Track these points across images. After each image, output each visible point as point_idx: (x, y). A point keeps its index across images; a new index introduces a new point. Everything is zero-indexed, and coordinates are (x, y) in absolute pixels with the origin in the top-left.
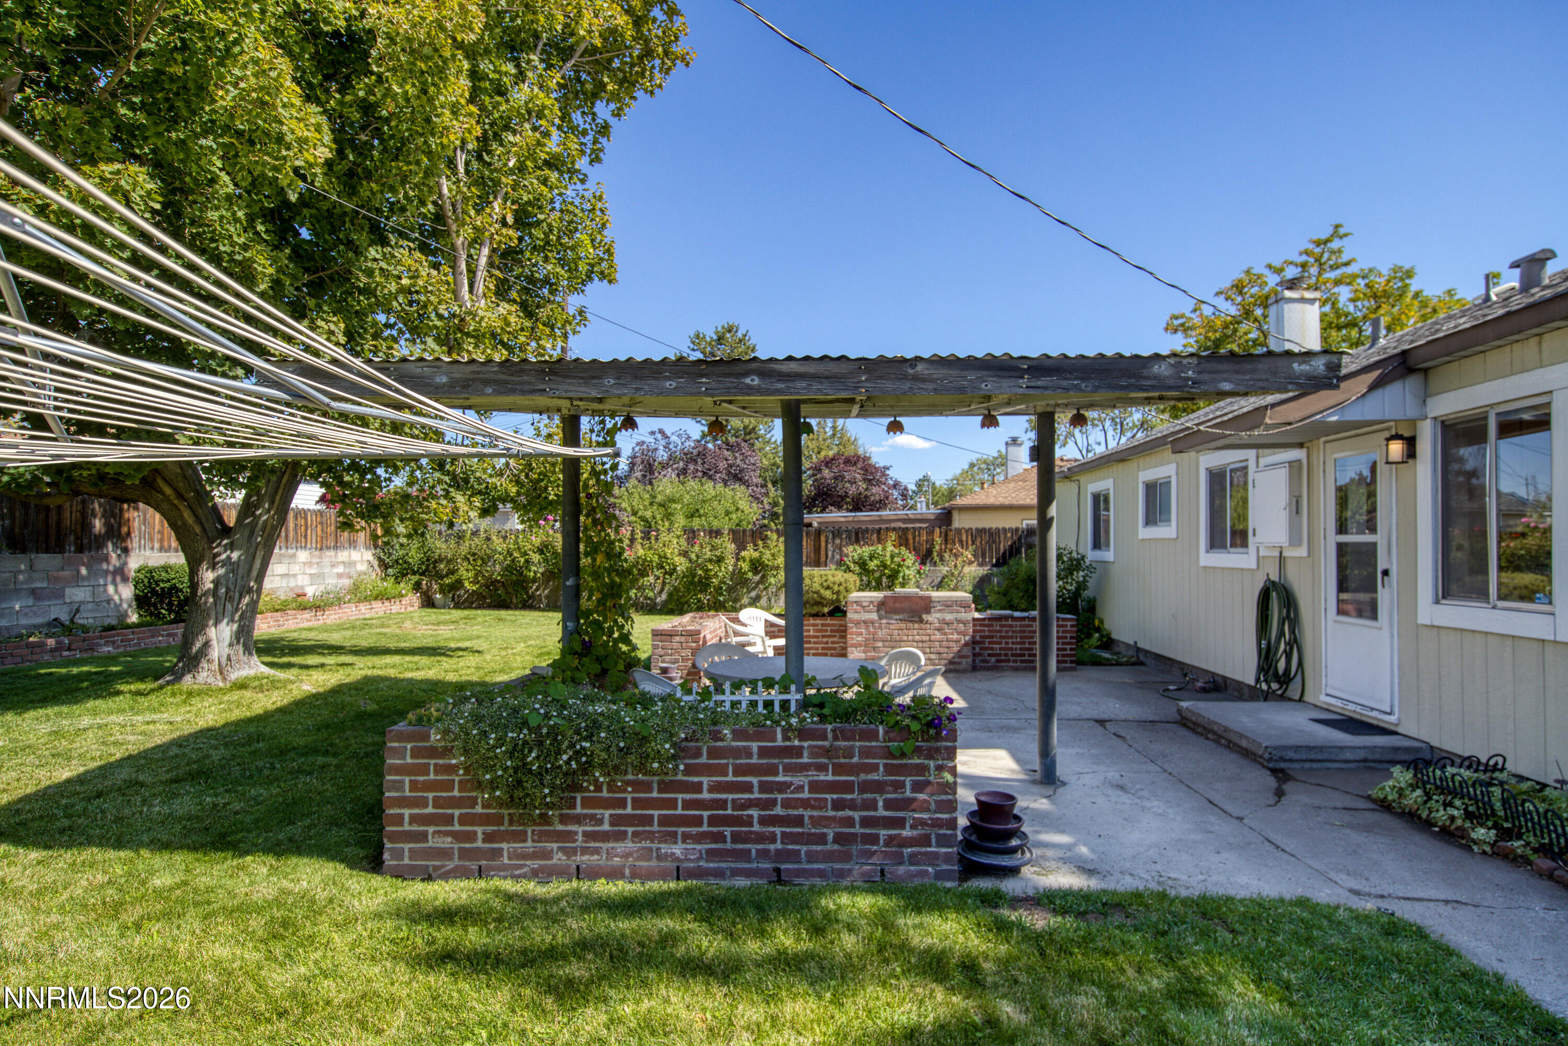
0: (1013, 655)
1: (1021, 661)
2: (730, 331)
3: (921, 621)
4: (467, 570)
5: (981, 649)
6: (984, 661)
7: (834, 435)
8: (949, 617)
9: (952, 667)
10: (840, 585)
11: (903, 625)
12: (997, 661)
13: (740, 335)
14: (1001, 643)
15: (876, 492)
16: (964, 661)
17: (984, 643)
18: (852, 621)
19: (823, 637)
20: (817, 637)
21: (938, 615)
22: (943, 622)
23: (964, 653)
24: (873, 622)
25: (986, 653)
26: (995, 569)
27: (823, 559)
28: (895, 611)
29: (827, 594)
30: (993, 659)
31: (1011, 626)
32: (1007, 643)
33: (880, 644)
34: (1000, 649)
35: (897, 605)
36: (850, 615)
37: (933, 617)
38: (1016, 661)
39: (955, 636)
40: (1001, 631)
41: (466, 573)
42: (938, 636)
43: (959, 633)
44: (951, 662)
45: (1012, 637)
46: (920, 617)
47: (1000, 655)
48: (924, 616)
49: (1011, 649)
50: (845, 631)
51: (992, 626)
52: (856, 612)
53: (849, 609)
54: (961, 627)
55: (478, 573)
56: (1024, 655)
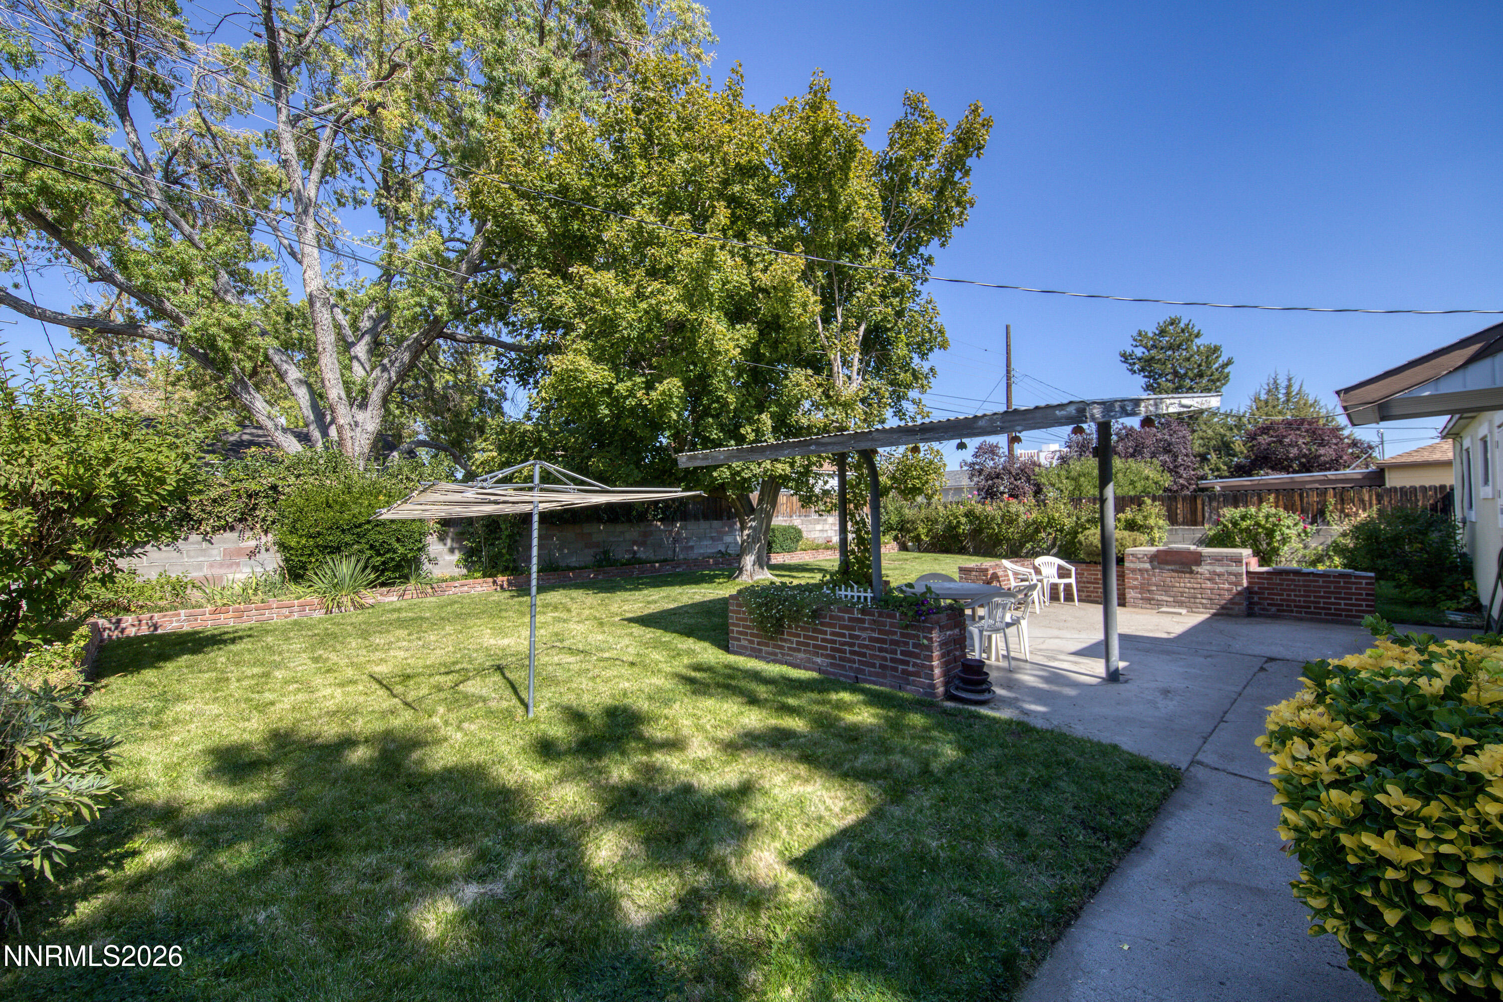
0: (1295, 606)
1: (1306, 613)
2: (1172, 324)
3: (1191, 572)
5: (1258, 598)
6: (1263, 609)
7: (1288, 401)
8: (1219, 569)
9: (1224, 611)
11: (1175, 575)
12: (1278, 610)
13: (1182, 325)
14: (1282, 595)
15: (1327, 453)
16: (1237, 607)
17: (1260, 593)
18: (1129, 569)
21: (1208, 567)
22: (1215, 573)
23: (1237, 600)
24: (1147, 570)
25: (1266, 602)
27: (1200, 519)
28: (1167, 563)
30: (1274, 609)
31: (1294, 580)
32: (1289, 595)
33: (1154, 588)
34: (1282, 600)
35: (1168, 558)
36: (1127, 564)
37: (1204, 569)
38: (1300, 612)
39: (1226, 586)
40: (1281, 584)
41: (922, 530)
42: (1209, 584)
43: (1230, 583)
44: (1223, 608)
45: (1294, 590)
46: (1191, 569)
47: (1281, 605)
48: (1194, 568)
49: (1295, 601)
50: (1125, 576)
51: (1271, 579)
52: (1132, 562)
53: (1126, 559)
54: (1233, 578)
55: (930, 530)
56: (1309, 607)
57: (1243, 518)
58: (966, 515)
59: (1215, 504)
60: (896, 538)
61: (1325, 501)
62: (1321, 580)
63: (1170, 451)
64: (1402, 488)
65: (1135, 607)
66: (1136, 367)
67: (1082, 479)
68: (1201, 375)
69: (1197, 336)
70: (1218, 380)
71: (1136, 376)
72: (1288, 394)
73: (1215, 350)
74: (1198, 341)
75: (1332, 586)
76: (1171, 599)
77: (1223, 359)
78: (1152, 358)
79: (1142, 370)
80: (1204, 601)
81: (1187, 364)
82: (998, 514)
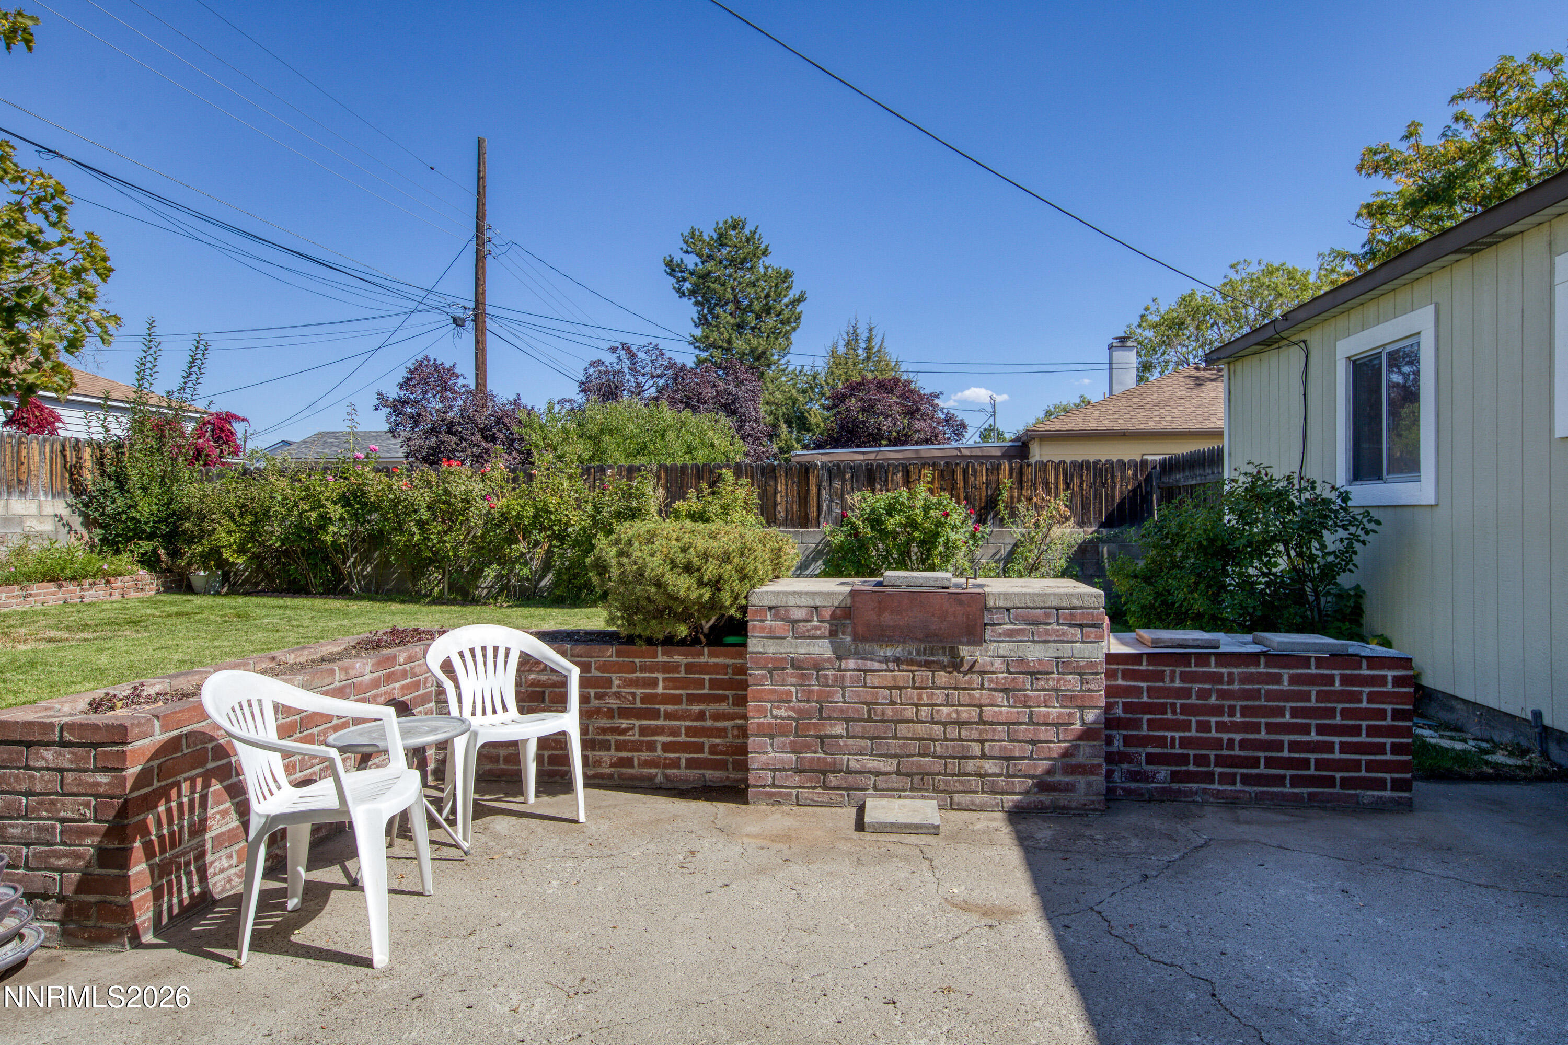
0: (1220, 761)
1: (1246, 779)
2: (734, 228)
3: (956, 665)
4: (230, 533)
5: (1127, 741)
6: (1136, 776)
7: (868, 358)
8: (1035, 653)
9: (1045, 798)
10: (726, 558)
11: (902, 677)
12: (1176, 777)
13: (747, 231)
14: (1186, 726)
16: (1081, 781)
17: (1137, 724)
18: (762, 661)
19: (692, 699)
20: (676, 700)
21: (1004, 648)
22: (1020, 667)
23: (1080, 759)
24: (818, 666)
25: (1143, 752)
26: (1104, 531)
27: (813, 514)
28: (882, 636)
29: (682, 585)
30: (1163, 772)
31: (1216, 678)
32: (1204, 727)
33: (839, 729)
34: (1184, 743)
35: (888, 618)
36: (755, 645)
37: (990, 654)
38: (1231, 779)
39: (1055, 712)
40: (1187, 693)
42: (1004, 709)
43: (1065, 701)
44: (1042, 785)
45: (1217, 710)
46: (954, 653)
47: (1184, 759)
48: (964, 651)
49: (1217, 744)
50: (744, 685)
51: (1160, 676)
52: (773, 636)
53: (753, 625)
54: (1072, 681)
55: (251, 537)
56: (1255, 763)
57: (890, 510)
58: (344, 500)
59: (837, 485)
60: (149, 562)
61: (998, 482)
62: (1286, 673)
63: (734, 413)
64: (1096, 463)
65: (776, 799)
66: (687, 286)
67: (606, 438)
68: (768, 310)
69: (765, 253)
70: (788, 322)
71: (685, 300)
72: (868, 349)
73: (786, 276)
74: (767, 260)
75: (1314, 690)
76: (888, 765)
77: (793, 294)
78: (709, 273)
79: (693, 293)
80: (990, 767)
81: (751, 290)
82: (422, 498)
